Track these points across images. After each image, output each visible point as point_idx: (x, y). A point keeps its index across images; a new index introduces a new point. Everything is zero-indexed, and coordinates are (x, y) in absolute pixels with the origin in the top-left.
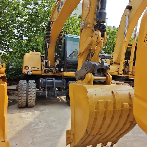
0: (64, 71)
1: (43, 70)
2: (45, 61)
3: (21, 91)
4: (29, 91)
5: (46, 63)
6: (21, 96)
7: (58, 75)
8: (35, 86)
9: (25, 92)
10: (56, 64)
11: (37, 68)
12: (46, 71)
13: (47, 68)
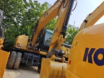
0: (40, 50)
1: (28, 48)
2: (30, 42)
3: (12, 58)
5: (31, 44)
6: (11, 61)
8: (21, 56)
9: (14, 59)
10: (37, 45)
13: (30, 47)
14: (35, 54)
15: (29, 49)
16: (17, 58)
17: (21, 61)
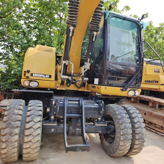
0: (100, 83)
1: (60, 81)
2: (64, 62)
3: (7, 129)
4: (27, 128)
5: (65, 66)
6: (5, 142)
7: (85, 90)
8: (40, 115)
9: (17, 131)
10: (84, 70)
11: (48, 76)
12: (65, 82)
13: (67, 77)
14: (86, 95)
15: (62, 83)
16: (28, 126)
17: (44, 128)
